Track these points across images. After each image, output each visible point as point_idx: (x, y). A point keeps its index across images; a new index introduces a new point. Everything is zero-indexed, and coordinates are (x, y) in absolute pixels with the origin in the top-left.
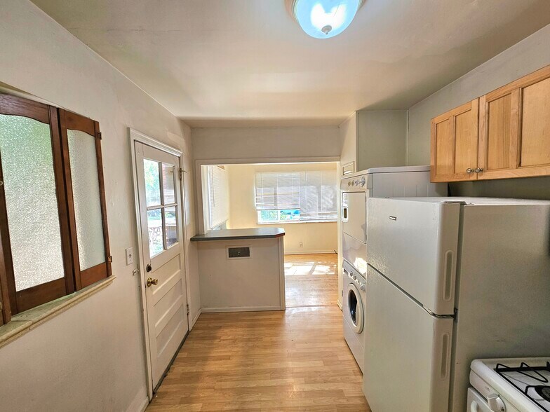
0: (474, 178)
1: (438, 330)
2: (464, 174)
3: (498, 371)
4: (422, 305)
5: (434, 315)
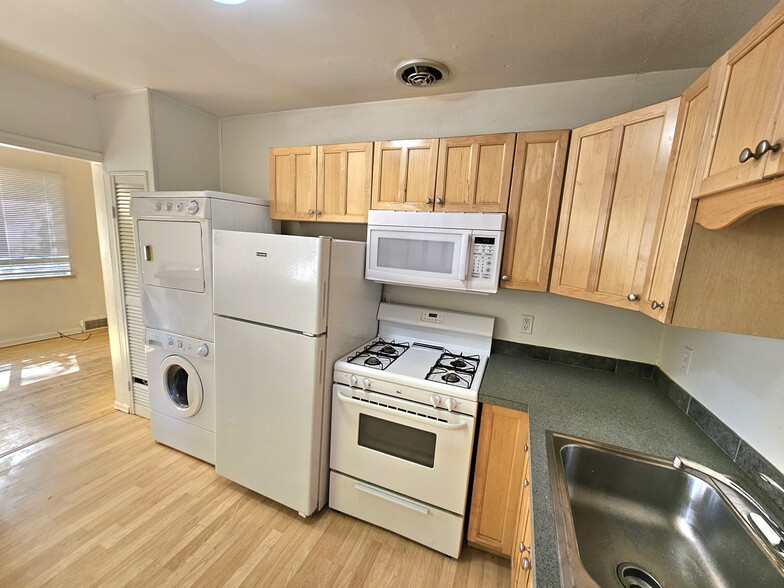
0: (313, 219)
1: (319, 346)
2: (305, 214)
3: (349, 362)
4: (301, 333)
5: (315, 336)
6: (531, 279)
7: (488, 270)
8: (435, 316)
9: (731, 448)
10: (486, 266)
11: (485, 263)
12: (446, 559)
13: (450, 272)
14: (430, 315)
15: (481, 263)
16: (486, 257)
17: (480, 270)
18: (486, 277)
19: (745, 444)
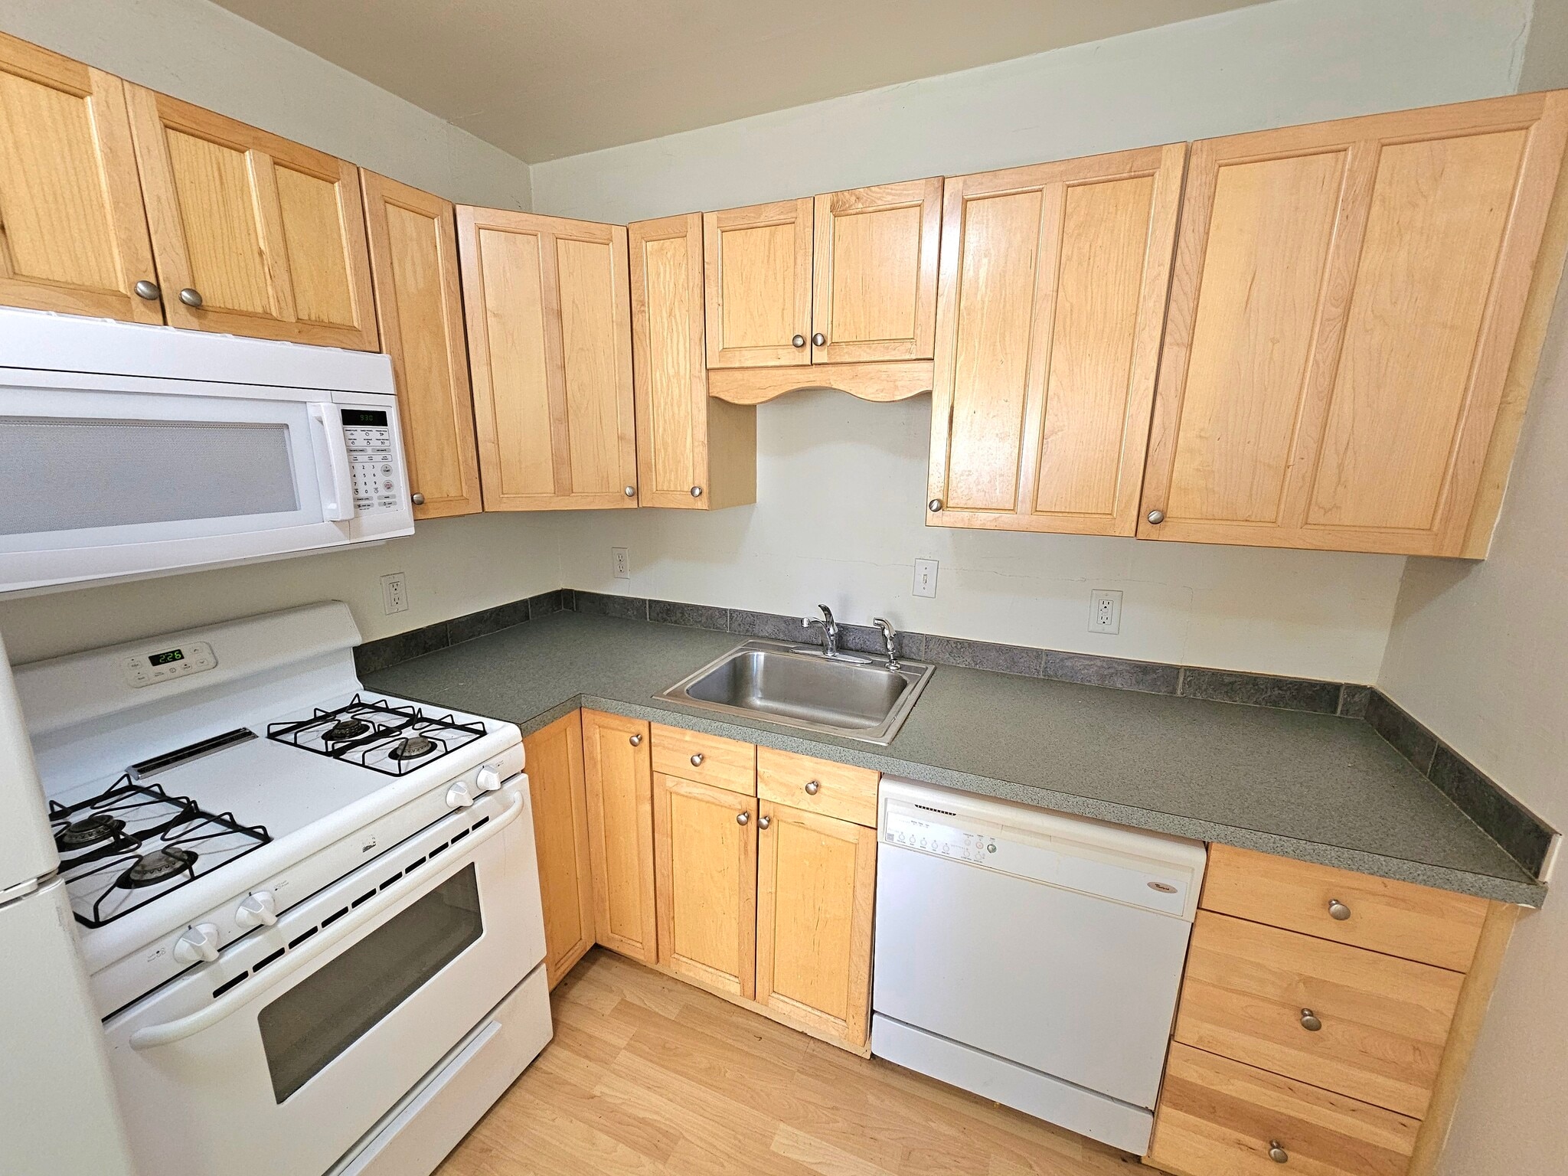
6: (453, 493)
7: (389, 486)
8: (174, 656)
9: (721, 621)
10: (382, 479)
11: (378, 470)
12: (540, 1063)
13: (294, 507)
14: (156, 660)
15: (369, 471)
16: (378, 457)
17: (370, 487)
18: (388, 502)
19: (733, 611)
